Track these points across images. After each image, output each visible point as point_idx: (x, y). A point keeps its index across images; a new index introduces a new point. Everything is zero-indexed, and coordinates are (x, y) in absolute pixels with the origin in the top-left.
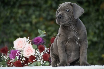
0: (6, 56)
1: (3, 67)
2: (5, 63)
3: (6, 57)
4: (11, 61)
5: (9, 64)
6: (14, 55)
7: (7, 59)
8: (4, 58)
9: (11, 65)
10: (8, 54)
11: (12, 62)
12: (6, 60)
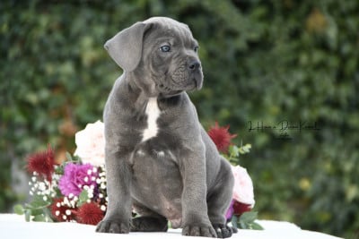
0: (48, 183)
1: (34, 220)
2: (41, 207)
3: (47, 187)
4: (66, 201)
5: (58, 213)
6: (75, 182)
7: (51, 193)
8: (38, 190)
9: (65, 217)
10: (55, 176)
11: (69, 205)
12: (45, 199)
